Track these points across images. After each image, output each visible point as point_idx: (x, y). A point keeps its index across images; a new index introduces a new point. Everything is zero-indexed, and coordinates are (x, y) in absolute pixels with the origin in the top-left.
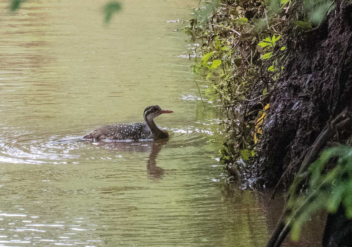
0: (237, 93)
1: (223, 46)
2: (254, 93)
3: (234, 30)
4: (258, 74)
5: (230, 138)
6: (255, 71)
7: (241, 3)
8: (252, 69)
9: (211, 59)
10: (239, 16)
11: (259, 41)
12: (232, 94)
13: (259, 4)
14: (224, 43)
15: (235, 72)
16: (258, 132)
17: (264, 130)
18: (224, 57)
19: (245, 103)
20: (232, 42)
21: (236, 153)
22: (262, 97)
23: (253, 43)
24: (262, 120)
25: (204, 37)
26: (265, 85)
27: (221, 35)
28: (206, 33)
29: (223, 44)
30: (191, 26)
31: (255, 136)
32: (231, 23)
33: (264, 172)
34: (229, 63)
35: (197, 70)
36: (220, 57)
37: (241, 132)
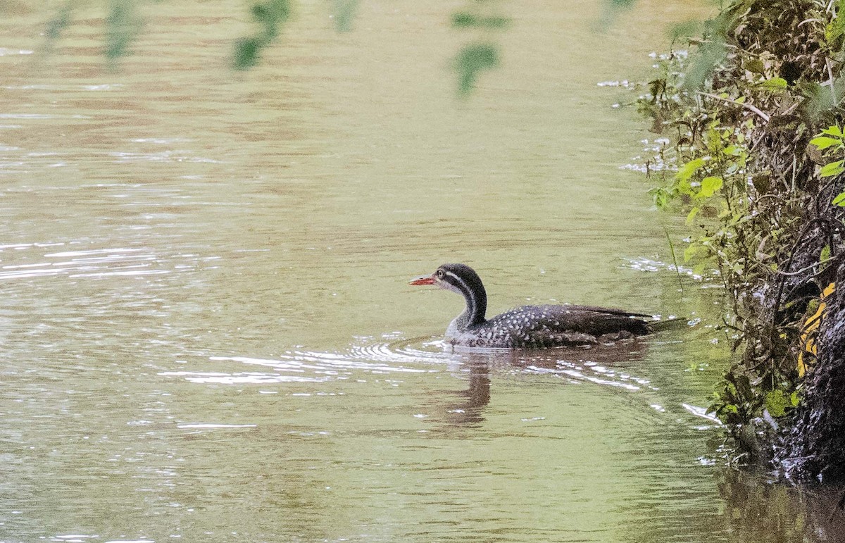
0: (760, 256)
1: (726, 146)
2: (800, 258)
3: (753, 108)
4: (808, 211)
5: (742, 363)
6: (802, 204)
7: (771, 44)
8: (795, 199)
9: (698, 176)
10: (767, 74)
11: (812, 134)
12: (746, 260)
13: (814, 47)
14: (730, 137)
15: (755, 208)
16: (808, 349)
17: (822, 344)
18: (729, 171)
19: (778, 281)
20: (748, 136)
21: (755, 398)
22: (818, 267)
23: (797, 138)
24: (819, 321)
25: (682, 123)
26: (825, 239)
27: (723, 119)
28: (687, 114)
29: (727, 140)
30: (653, 97)
31: (800, 358)
32: (747, 91)
33: (819, 443)
34: (740, 185)
35: (664, 201)
36: (719, 171)
37: (767, 348)
